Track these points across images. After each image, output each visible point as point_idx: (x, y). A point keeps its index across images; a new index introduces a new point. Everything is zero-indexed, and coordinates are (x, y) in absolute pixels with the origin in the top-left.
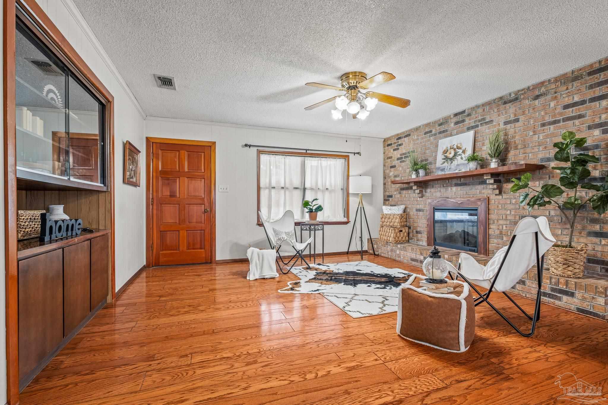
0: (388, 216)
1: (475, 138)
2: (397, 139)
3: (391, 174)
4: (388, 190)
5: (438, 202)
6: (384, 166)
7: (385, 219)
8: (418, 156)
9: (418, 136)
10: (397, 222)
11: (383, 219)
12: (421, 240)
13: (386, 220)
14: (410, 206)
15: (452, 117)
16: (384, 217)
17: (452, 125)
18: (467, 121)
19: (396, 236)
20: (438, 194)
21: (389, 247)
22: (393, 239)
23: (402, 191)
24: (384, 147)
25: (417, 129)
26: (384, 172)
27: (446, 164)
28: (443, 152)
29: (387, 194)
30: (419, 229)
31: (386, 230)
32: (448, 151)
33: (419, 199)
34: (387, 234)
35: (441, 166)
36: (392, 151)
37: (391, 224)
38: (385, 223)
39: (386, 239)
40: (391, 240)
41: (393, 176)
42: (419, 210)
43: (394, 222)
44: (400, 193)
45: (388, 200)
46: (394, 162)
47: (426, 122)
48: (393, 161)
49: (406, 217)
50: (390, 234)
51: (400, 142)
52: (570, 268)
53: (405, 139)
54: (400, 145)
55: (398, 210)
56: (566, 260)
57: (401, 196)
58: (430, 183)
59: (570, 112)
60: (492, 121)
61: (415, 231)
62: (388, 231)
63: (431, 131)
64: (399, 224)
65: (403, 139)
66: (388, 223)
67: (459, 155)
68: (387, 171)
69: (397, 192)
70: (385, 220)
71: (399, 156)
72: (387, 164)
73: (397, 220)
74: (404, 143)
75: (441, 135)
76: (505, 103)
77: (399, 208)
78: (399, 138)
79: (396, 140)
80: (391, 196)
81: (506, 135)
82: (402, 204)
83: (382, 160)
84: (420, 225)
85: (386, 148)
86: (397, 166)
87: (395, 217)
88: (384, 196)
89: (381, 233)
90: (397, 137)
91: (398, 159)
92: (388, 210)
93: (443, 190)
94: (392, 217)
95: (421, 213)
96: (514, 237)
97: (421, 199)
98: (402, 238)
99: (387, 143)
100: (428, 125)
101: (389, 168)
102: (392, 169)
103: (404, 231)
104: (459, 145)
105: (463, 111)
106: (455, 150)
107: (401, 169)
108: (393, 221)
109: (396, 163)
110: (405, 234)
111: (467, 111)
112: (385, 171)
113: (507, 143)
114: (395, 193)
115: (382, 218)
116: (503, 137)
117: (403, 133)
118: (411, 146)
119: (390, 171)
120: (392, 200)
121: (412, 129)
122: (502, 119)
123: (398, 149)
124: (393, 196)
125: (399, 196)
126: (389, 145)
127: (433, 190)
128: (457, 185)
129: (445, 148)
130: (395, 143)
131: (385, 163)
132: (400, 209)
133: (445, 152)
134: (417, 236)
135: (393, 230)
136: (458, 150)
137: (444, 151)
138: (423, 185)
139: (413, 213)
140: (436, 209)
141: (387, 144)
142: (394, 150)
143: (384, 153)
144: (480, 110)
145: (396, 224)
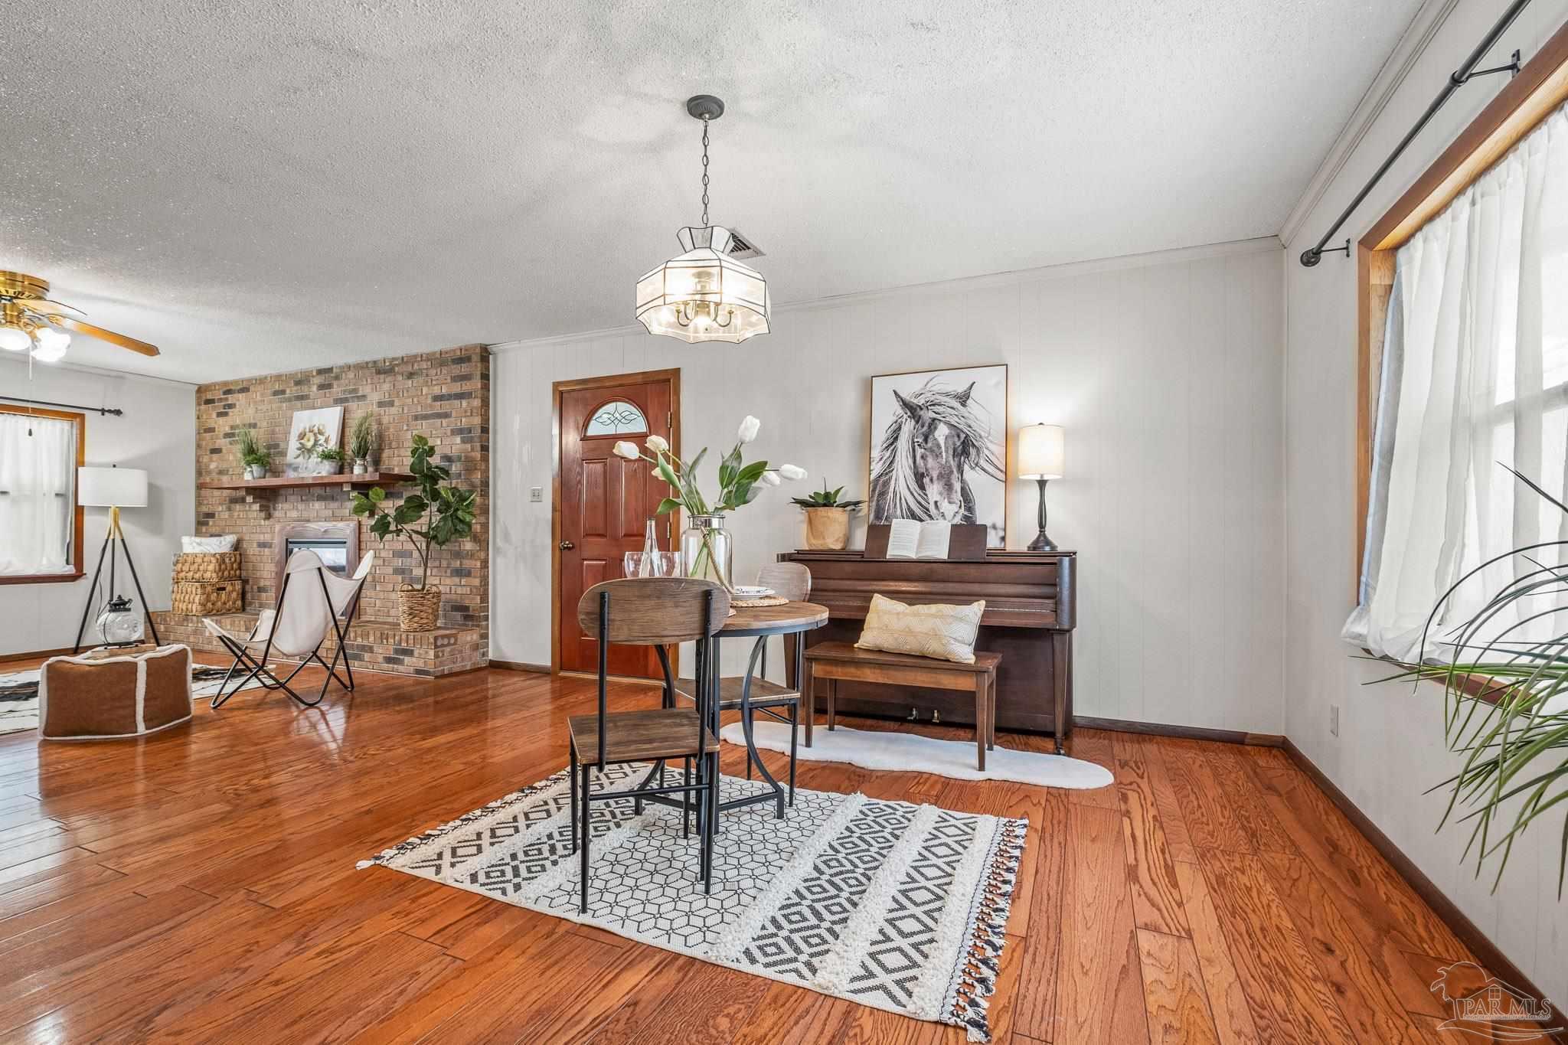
0: (190, 559)
1: (344, 419)
2: (225, 393)
3: (213, 466)
4: (205, 502)
5: (293, 528)
6: (199, 446)
7: (183, 565)
8: (259, 436)
9: (262, 395)
10: (210, 573)
11: (180, 565)
12: (266, 604)
13: (186, 568)
14: (247, 538)
15: (314, 374)
16: (180, 560)
17: (314, 388)
18: (336, 389)
19: (208, 600)
20: (294, 514)
21: (190, 625)
22: (199, 608)
23: (233, 505)
24: (199, 404)
25: (261, 381)
26: (198, 461)
27: (300, 459)
28: (299, 436)
29: (205, 509)
30: (262, 584)
31: (184, 589)
32: (305, 435)
33: (263, 522)
34: (187, 598)
35: (294, 461)
36: (214, 415)
37: (197, 576)
38: (182, 575)
39: (184, 608)
40: (194, 610)
41: (216, 470)
42: (263, 545)
43: (205, 571)
44: (229, 509)
45: (207, 524)
46: (218, 441)
47: (274, 372)
48: (217, 439)
49: (238, 560)
50: (192, 597)
51: (231, 399)
52: (416, 619)
53: (240, 395)
54: (231, 406)
55: (221, 545)
56: (412, 609)
57: (231, 516)
58: (283, 492)
59: (438, 407)
60: (364, 396)
61: (255, 587)
62: (189, 590)
63: (283, 392)
64: (214, 575)
65: (236, 395)
66: (191, 573)
67: (321, 445)
68: (205, 459)
69: (224, 506)
70: (184, 569)
71: (227, 430)
72: (204, 443)
73: (211, 567)
74: (237, 403)
75: (298, 403)
76: (379, 372)
77: (221, 543)
78: (228, 392)
79: (221, 393)
80: (211, 515)
81: (380, 423)
82: (232, 533)
83: (193, 433)
84: (266, 574)
85: (203, 407)
86: (224, 451)
87: (206, 559)
88: (198, 513)
89: (174, 597)
90: (225, 389)
91: (227, 435)
92: (195, 544)
93: (301, 506)
94: (200, 561)
95: (266, 550)
96: (288, 575)
97: (267, 522)
98: (225, 603)
99: (206, 396)
100: (278, 377)
101: (208, 453)
102: (215, 456)
103: (229, 588)
104: (321, 428)
105: (329, 369)
106: (315, 435)
107: (231, 458)
108: (201, 568)
109: (222, 443)
110: (234, 595)
111: (334, 370)
112: (201, 460)
113: (380, 437)
114: (220, 509)
115: (176, 563)
116: (376, 427)
117: (236, 382)
118: (251, 411)
119: (211, 460)
120: (214, 522)
121: (252, 379)
122: (375, 397)
123: (225, 414)
124: (217, 515)
125: (226, 515)
126: (208, 402)
127: (286, 506)
128: (320, 498)
129: (301, 430)
130: (220, 400)
131: (200, 440)
132: (223, 543)
133: (302, 436)
134: (259, 596)
135: (199, 587)
136: (320, 437)
137: (301, 434)
138: (267, 496)
139: (252, 549)
140: (291, 543)
141: (204, 398)
142: (220, 415)
143: (198, 418)
144: (351, 375)
145: (208, 575)
